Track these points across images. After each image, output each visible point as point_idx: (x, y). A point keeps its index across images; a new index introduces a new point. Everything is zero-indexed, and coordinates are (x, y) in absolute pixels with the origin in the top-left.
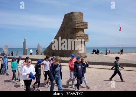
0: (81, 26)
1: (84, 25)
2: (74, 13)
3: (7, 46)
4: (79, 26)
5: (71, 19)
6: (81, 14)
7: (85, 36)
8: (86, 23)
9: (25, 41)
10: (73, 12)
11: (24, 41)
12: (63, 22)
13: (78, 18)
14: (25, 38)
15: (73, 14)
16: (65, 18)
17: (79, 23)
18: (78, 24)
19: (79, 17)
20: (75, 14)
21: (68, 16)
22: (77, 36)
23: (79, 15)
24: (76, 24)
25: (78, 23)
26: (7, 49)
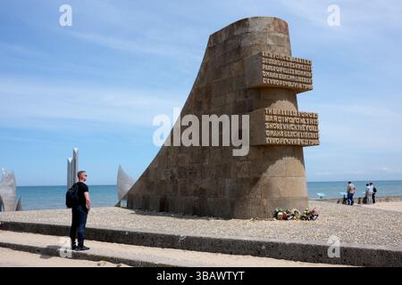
0: (285, 77)
1: (297, 72)
2: (251, 23)
3: (11, 176)
4: (276, 76)
5: (238, 49)
6: (282, 27)
7: (303, 121)
8: (306, 66)
9: (74, 160)
10: (246, 19)
11: (70, 159)
12: (205, 66)
13: (270, 42)
14: (76, 150)
15: (248, 26)
16: (211, 49)
17: (276, 62)
18: (270, 68)
19: (273, 38)
20: (256, 28)
21: (224, 39)
22: (267, 118)
23: (272, 29)
24: (264, 66)
25: (271, 61)
26: (11, 186)
